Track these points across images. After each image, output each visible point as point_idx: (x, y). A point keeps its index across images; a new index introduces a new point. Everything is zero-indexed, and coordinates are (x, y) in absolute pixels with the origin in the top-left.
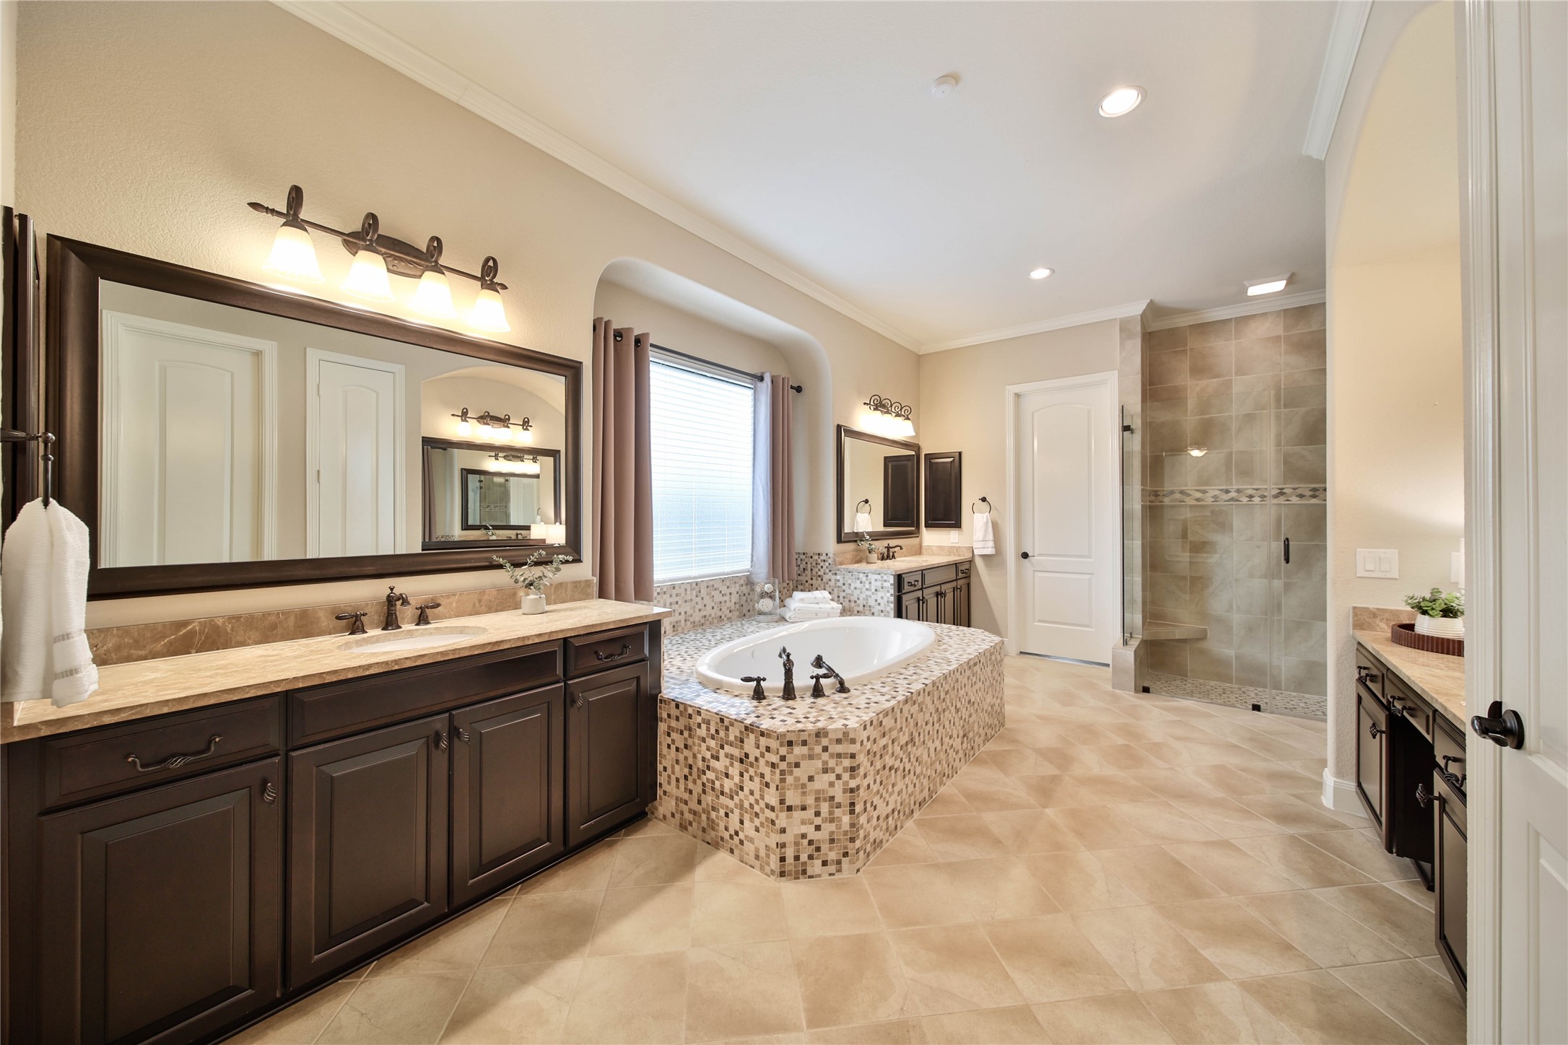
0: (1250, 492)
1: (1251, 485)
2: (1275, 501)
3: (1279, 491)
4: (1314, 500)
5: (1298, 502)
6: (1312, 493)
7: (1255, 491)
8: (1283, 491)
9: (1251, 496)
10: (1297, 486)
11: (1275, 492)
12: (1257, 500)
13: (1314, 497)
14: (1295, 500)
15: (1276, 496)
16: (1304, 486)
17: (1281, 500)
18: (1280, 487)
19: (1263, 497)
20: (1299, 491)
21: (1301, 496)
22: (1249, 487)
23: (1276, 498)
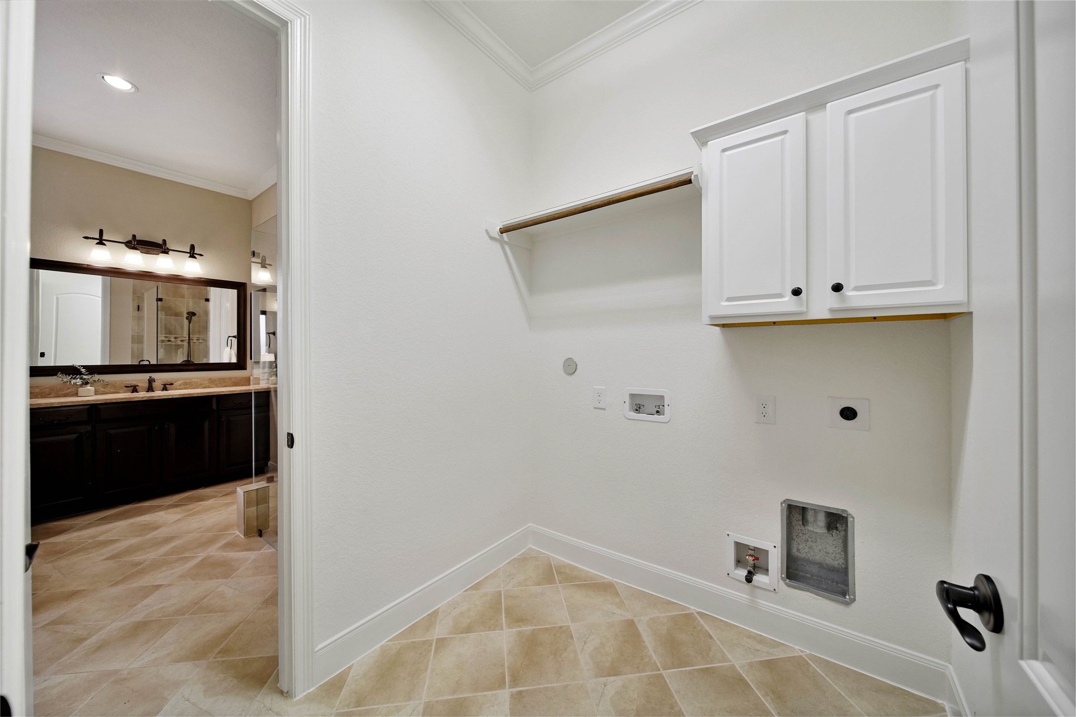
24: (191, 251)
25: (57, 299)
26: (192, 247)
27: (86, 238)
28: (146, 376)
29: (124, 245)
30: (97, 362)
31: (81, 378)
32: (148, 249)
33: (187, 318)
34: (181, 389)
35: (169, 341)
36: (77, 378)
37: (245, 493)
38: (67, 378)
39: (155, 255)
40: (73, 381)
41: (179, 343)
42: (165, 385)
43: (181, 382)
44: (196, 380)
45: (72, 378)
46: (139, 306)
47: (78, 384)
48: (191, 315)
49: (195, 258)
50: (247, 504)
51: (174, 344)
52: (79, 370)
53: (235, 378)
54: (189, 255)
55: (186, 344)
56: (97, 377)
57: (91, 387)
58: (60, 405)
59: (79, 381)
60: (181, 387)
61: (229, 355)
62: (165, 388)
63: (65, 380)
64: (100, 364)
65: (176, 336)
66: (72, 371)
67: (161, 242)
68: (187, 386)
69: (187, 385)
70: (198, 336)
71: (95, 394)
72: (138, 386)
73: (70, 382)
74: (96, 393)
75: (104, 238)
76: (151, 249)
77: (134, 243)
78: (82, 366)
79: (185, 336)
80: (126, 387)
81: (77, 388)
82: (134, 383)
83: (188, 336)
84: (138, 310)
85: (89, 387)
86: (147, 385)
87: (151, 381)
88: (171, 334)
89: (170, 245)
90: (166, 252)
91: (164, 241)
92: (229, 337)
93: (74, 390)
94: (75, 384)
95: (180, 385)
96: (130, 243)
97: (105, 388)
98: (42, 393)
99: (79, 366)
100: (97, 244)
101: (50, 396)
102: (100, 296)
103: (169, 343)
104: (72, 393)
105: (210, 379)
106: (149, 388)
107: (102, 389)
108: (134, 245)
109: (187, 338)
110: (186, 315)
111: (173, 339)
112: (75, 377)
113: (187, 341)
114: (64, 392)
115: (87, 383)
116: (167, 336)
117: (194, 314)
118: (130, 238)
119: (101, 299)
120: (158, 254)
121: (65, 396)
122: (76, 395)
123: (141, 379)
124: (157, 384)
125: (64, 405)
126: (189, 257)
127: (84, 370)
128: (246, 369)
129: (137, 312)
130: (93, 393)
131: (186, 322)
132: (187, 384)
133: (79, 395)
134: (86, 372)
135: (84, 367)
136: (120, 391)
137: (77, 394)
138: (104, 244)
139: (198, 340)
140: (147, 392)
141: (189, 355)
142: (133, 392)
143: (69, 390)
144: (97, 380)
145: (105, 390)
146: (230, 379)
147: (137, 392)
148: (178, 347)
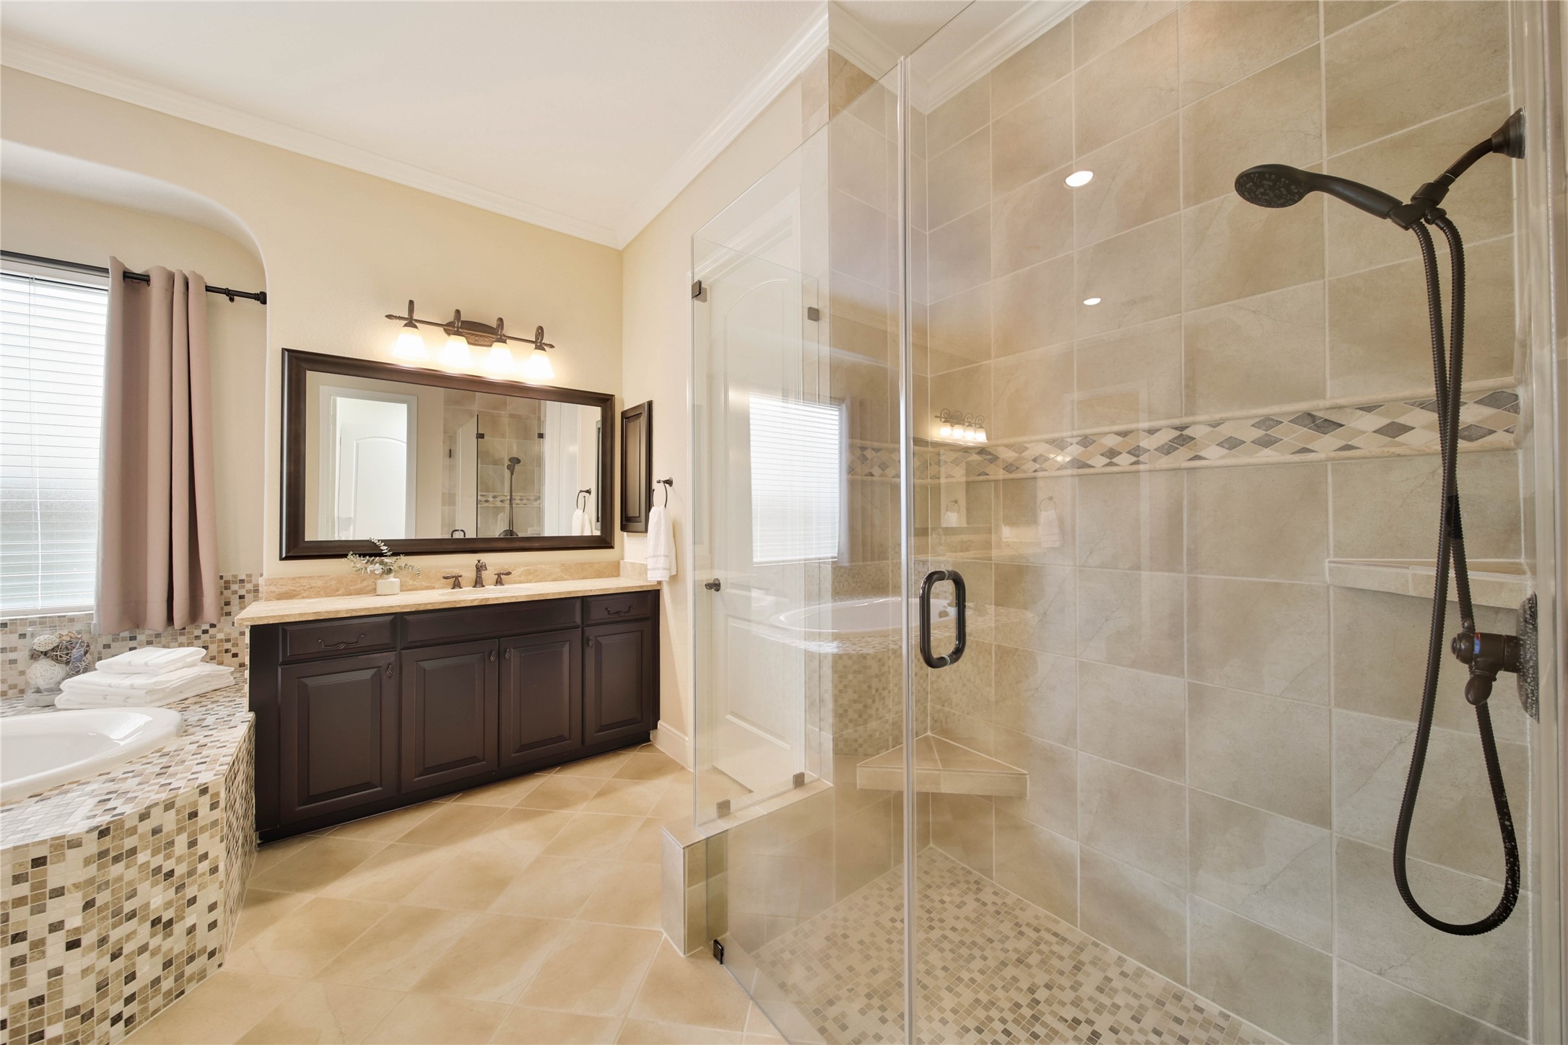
0: (1111, 441)
1: (1113, 423)
2: (1165, 462)
3: (1177, 433)
4: (1267, 451)
5: (1222, 462)
6: (1259, 433)
7: (1119, 439)
8: (1186, 432)
9: (1112, 453)
10: (1217, 416)
11: (1165, 436)
12: (1124, 460)
13: (1266, 442)
14: (1214, 455)
15: (1167, 449)
16: (1238, 413)
17: (1181, 458)
18: (1177, 422)
19: (1136, 452)
20: (1226, 430)
21: (1232, 444)
22: (1106, 429)
23: (1168, 453)
24: (537, 338)
25: (358, 445)
26: (540, 332)
27: (389, 317)
28: (471, 559)
29: (441, 329)
30: (400, 534)
31: (382, 563)
32: (477, 335)
33: (509, 467)
34: (521, 582)
35: (487, 501)
36: (376, 563)
37: (686, 850)
38: (361, 562)
39: (486, 348)
40: (370, 567)
41: (499, 504)
42: (499, 575)
43: (522, 569)
44: (543, 566)
45: (368, 561)
46: (450, 450)
47: (377, 572)
48: (515, 461)
49: (544, 350)
50: (689, 875)
51: (491, 505)
52: (378, 547)
53: (599, 563)
54: (534, 346)
55: (507, 505)
56: (403, 560)
57: (395, 577)
58: (349, 616)
59: (377, 568)
60: (522, 578)
61: (584, 523)
62: (499, 582)
63: (359, 565)
64: (403, 537)
65: (495, 494)
66: (369, 550)
67: (494, 324)
68: (530, 577)
69: (532, 576)
70: (522, 494)
71: (401, 591)
72: (461, 576)
73: (366, 569)
74: (404, 588)
75: (415, 317)
76: (481, 336)
77: (458, 324)
78: (382, 541)
79: (506, 494)
80: (445, 578)
81: (376, 579)
82: (456, 571)
83: (509, 494)
84: (450, 457)
85: (392, 579)
86: (473, 575)
87: (480, 568)
88: (489, 492)
89: (508, 331)
90: (502, 339)
91: (501, 320)
92: (581, 491)
93: (371, 583)
94: (372, 572)
95: (520, 576)
96: (451, 326)
97: (414, 580)
98: (327, 588)
99: (379, 541)
100: (405, 325)
101: (338, 593)
102: (406, 441)
103: (487, 504)
104: (368, 588)
105: (563, 565)
106: (476, 580)
107: (411, 582)
108: (458, 327)
109: (509, 497)
110: (507, 463)
111: (491, 499)
112: (373, 560)
113: (509, 502)
114: (357, 587)
115: (390, 571)
116: (485, 494)
117: (518, 461)
118: (451, 318)
119: (405, 445)
120: (491, 346)
121: (359, 594)
122: (373, 591)
123: (463, 563)
124: (488, 575)
125: (354, 614)
126: (536, 348)
127: (386, 548)
128: (612, 547)
129: (448, 459)
130: (397, 589)
131: (507, 473)
132: (530, 574)
133: (378, 593)
134: (389, 551)
135: (386, 542)
136: (437, 586)
137: (375, 589)
138: (416, 327)
139: (521, 500)
140: (474, 587)
141: (511, 522)
142: (453, 588)
143: (365, 584)
144: (403, 566)
145: (415, 583)
146: (591, 564)
147: (461, 588)
148: (497, 510)
